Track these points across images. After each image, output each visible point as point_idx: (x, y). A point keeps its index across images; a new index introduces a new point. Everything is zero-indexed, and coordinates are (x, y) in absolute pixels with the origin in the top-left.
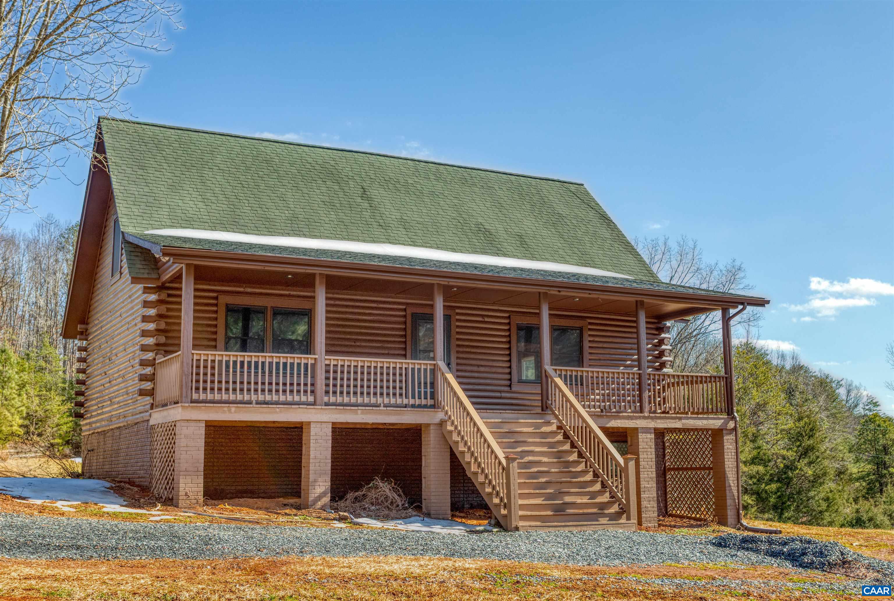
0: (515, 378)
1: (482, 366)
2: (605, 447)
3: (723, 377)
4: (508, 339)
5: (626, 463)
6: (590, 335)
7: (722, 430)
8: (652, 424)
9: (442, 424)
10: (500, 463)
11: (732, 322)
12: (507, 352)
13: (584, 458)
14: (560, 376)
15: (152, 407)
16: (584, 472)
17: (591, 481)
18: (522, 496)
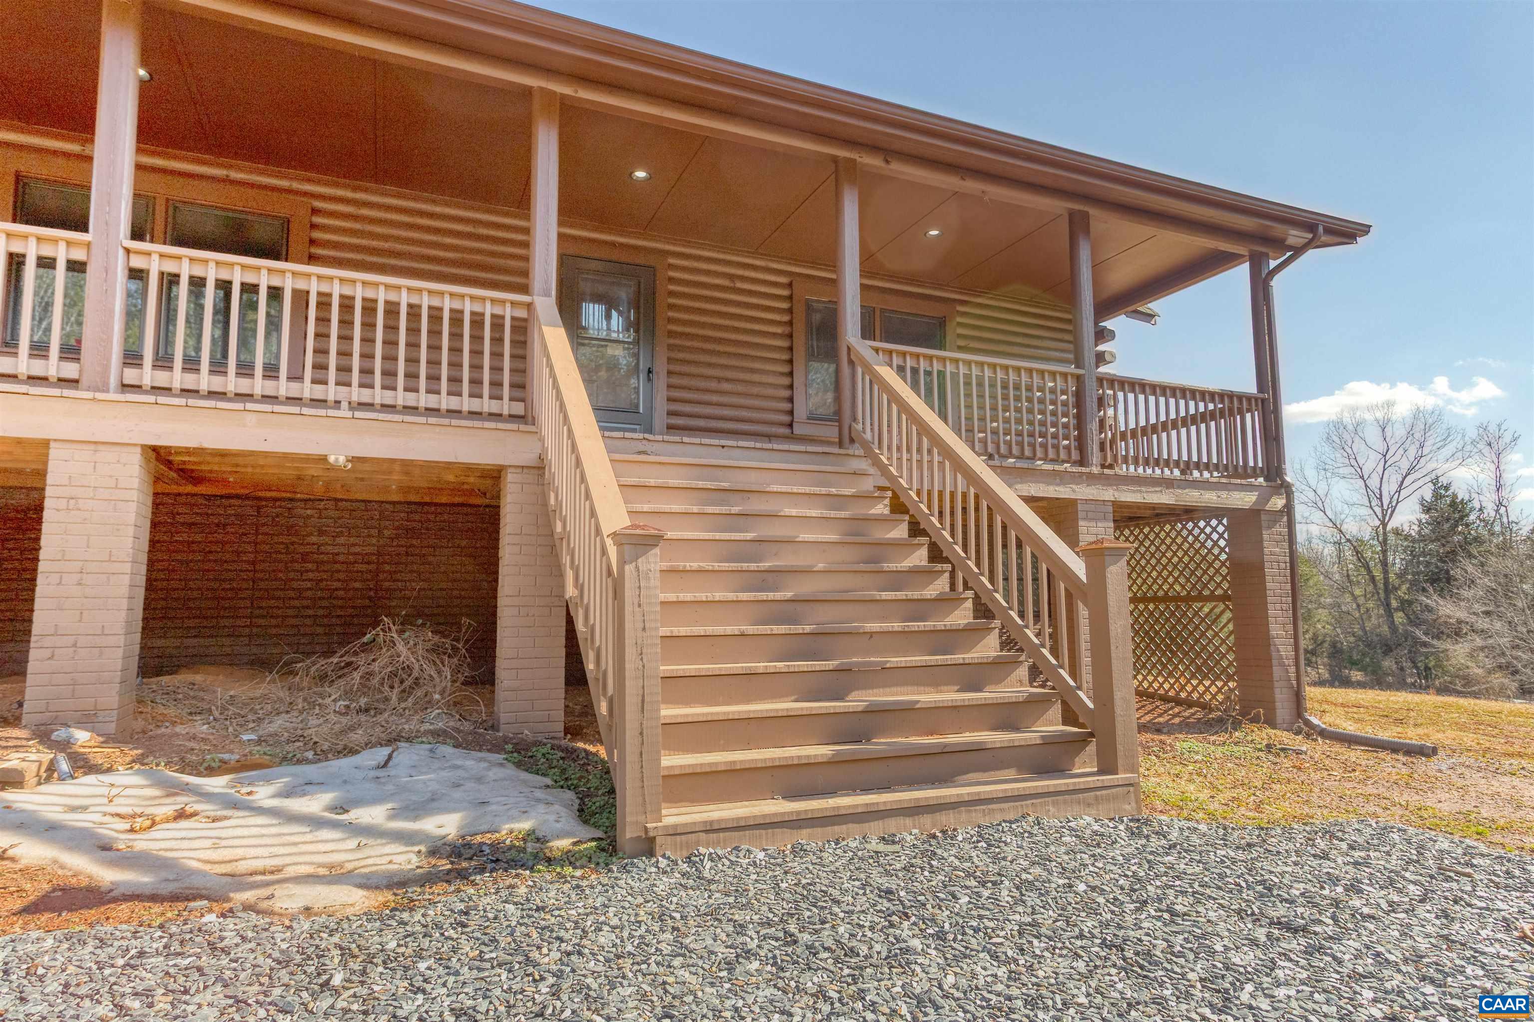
0: (800, 412)
1: (727, 380)
3: (1256, 399)
4: (787, 330)
6: (959, 336)
7: (1259, 511)
8: (1109, 494)
11: (1276, 283)
12: (785, 356)
13: (947, 560)
16: (947, 602)
17: (968, 630)
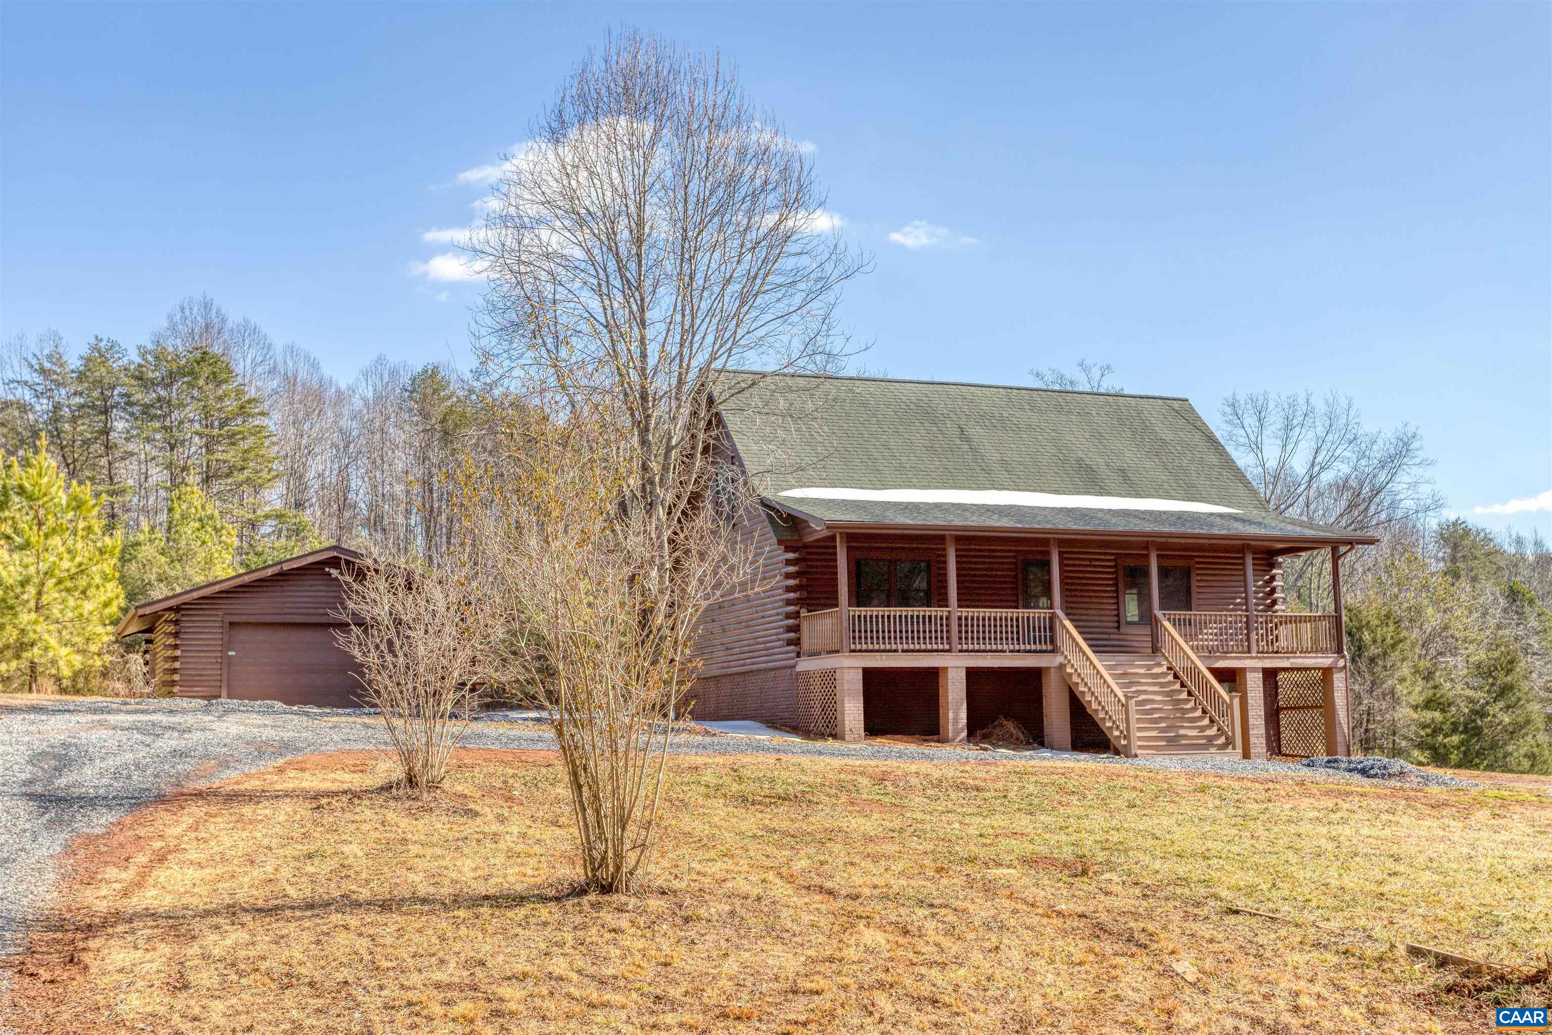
0: (1122, 621)
1: (1090, 609)
2: (1212, 686)
3: (1333, 617)
4: (1116, 582)
5: (1231, 701)
6: (1197, 574)
7: (1332, 668)
8: (1260, 663)
9: (1062, 667)
10: (1119, 701)
12: (1115, 595)
13: (1193, 695)
14: (1169, 620)
15: (798, 655)
16: (1194, 709)
17: (1200, 716)
18: (1140, 729)
